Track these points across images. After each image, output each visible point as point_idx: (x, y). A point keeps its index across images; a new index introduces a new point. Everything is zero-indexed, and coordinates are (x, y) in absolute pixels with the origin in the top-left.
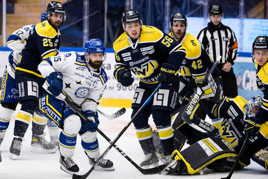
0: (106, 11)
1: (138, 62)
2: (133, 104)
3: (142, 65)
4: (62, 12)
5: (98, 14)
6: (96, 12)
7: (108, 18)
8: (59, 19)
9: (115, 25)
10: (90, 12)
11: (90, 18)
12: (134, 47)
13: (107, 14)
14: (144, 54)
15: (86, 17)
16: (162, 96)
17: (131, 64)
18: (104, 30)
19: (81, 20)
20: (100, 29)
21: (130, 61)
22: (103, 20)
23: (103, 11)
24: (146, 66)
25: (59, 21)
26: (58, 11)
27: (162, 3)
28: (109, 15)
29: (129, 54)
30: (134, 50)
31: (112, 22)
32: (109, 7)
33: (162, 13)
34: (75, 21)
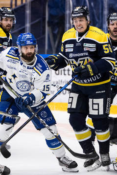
0: (47, 19)
1: (76, 55)
2: (68, 109)
3: (79, 59)
4: (12, 16)
5: (39, 22)
6: (37, 21)
7: (49, 26)
8: (9, 22)
9: (56, 32)
10: (32, 20)
11: (32, 26)
12: (79, 40)
13: (48, 22)
14: (85, 49)
15: (28, 25)
16: (97, 105)
17: (71, 55)
18: (45, 38)
19: (23, 27)
20: (42, 37)
21: (71, 52)
22: (44, 28)
23: (44, 19)
24: (82, 61)
25: (10, 25)
26: (8, 15)
27: (100, 11)
28: (50, 23)
29: (72, 45)
30: (78, 43)
31: (53, 30)
32: (50, 15)
33: (100, 21)
34: (17, 28)
